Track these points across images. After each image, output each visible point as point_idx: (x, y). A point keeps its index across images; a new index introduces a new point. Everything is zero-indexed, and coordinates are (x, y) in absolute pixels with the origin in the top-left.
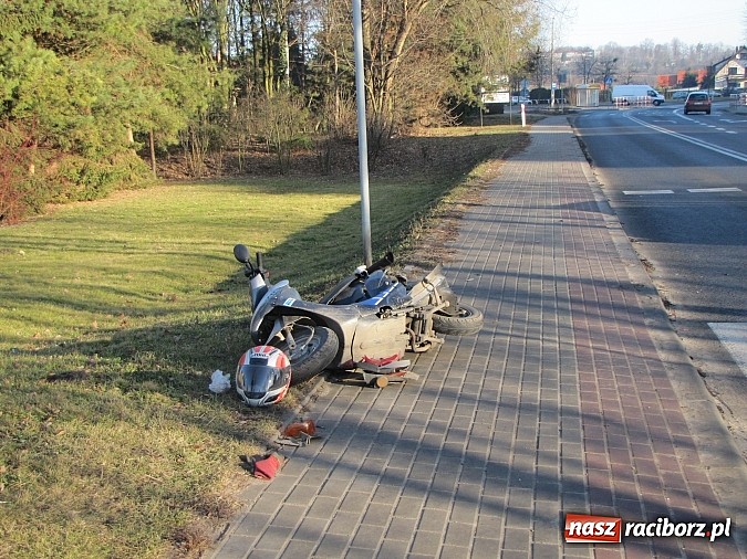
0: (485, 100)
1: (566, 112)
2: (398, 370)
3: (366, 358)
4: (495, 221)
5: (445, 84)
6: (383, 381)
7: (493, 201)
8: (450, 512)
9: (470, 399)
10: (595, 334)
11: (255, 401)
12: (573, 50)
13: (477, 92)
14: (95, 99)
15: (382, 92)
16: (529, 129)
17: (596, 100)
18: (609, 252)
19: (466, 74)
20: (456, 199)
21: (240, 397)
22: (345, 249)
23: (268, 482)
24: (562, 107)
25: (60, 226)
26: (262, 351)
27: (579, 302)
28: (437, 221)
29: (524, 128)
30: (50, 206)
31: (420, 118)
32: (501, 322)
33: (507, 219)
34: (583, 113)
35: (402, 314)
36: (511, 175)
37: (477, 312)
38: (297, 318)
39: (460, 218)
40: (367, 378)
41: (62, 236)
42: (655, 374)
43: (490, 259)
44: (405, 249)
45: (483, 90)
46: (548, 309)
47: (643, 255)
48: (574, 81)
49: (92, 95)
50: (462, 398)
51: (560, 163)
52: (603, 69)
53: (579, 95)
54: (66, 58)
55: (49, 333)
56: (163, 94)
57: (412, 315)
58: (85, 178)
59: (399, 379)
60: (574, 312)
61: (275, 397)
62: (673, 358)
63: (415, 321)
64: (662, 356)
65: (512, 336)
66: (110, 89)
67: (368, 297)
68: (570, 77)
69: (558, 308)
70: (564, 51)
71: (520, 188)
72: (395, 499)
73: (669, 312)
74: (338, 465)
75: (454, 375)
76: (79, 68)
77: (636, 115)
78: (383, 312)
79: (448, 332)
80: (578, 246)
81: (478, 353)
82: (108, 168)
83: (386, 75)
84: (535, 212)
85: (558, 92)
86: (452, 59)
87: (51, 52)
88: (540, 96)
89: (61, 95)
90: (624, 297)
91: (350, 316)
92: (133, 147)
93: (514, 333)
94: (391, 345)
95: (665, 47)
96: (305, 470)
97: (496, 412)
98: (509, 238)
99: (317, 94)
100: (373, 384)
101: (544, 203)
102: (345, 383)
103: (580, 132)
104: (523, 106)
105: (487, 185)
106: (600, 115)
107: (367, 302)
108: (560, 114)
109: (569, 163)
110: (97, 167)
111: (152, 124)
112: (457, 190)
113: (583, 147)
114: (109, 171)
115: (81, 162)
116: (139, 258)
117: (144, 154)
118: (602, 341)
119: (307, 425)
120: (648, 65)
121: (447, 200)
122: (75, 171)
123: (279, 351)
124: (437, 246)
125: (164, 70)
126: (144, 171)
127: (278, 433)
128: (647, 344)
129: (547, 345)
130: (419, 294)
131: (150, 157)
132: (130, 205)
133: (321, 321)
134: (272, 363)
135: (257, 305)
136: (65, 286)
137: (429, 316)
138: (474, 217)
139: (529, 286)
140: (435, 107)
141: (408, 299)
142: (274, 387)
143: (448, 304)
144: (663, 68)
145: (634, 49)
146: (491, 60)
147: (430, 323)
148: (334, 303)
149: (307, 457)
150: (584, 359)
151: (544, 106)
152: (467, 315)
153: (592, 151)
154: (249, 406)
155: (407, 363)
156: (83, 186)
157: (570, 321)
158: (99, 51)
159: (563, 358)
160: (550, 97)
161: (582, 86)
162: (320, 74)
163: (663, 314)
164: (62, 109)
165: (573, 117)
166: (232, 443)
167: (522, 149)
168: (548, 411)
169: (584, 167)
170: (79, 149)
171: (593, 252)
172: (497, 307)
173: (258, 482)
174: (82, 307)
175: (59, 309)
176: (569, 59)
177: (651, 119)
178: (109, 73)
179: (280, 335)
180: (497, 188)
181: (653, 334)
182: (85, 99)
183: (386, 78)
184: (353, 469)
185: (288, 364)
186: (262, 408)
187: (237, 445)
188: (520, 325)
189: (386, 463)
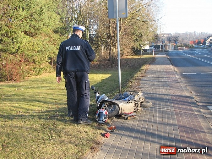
0: (142, 48)
1: (165, 51)
2: (133, 115)
3: (125, 113)
4: (150, 81)
5: (132, 44)
6: (129, 118)
7: (148, 76)
8: (150, 145)
9: (151, 122)
10: (179, 108)
11: (100, 122)
12: (166, 34)
13: (140, 46)
14: (39, 49)
15: (115, 46)
16: (155, 56)
17: (173, 48)
18: (181, 89)
19: (138, 41)
20: (138, 75)
21: (97, 121)
22: (109, 88)
23: (108, 139)
24: (163, 50)
25: (31, 82)
26: (101, 110)
27: (174, 100)
28: (134, 81)
29: (154, 56)
30: (27, 77)
31: (125, 53)
32: (155, 105)
33: (153, 80)
34: (169, 51)
35: (133, 102)
36: (152, 69)
37: (150, 102)
38: (108, 103)
39: (140, 80)
40: (126, 117)
41: (32, 85)
42: (195, 117)
43: (150, 90)
44: (128, 88)
45: (142, 46)
46: (167, 102)
47: (189, 90)
48: (167, 43)
49: (39, 48)
50: (149, 122)
51: (165, 66)
52: (174, 39)
53: (168, 47)
54: (31, 38)
55: (40, 108)
56: (56, 47)
57: (135, 102)
58: (35, 70)
59: (133, 117)
60: (173, 103)
61: (105, 121)
62: (199, 114)
63: (136, 104)
64: (196, 113)
65: (158, 108)
66: (43, 46)
67: (125, 98)
68: (165, 41)
69: (169, 102)
70: (163, 34)
71: (155, 72)
72: (137, 142)
73: (197, 103)
74: (123, 135)
75: (146, 117)
76: (35, 40)
77: (184, 52)
78: (128, 102)
79: (144, 107)
80: (172, 87)
81: (151, 112)
82: (41, 67)
83: (116, 42)
84: (160, 79)
85: (162, 46)
86: (134, 37)
87: (28, 37)
88: (157, 47)
89: (31, 48)
90: (186, 100)
91: (121, 102)
92: (47, 61)
93: (159, 108)
94: (130, 110)
95: (192, 33)
96: (116, 136)
97: (157, 125)
98: (154, 85)
99: (96, 47)
100: (127, 119)
101: (162, 76)
102: (120, 119)
103: (169, 57)
104: (153, 50)
105: (146, 71)
106: (174, 52)
108: (163, 52)
109: (167, 65)
110: (39, 67)
111: (54, 55)
112: (138, 73)
113: (170, 61)
114: (42, 68)
115: (34, 66)
116: (55, 91)
117: (50, 63)
118: (181, 110)
119: (114, 127)
120: (187, 38)
121: (136, 75)
122: (33, 68)
123: (106, 110)
124: (135, 87)
125: (56, 41)
126: (51, 68)
128: (192, 110)
129: (167, 110)
130: (136, 98)
131: (52, 64)
132: (48, 77)
133: (114, 104)
134: (104, 113)
135: (98, 100)
136: (38, 98)
137: (139, 103)
138: (144, 80)
139: (161, 96)
140: (129, 50)
141: (134, 99)
142: (105, 119)
143: (144, 100)
144: (191, 39)
145: (183, 33)
146: (144, 37)
147: (139, 105)
148: (116, 99)
149: (115, 133)
150: (177, 114)
151: (158, 50)
152: (148, 103)
153: (173, 62)
155: (135, 114)
156: (35, 72)
157: (172, 105)
158: (40, 36)
159: (172, 113)
160: (160, 47)
161: (169, 44)
162: (97, 41)
163: (196, 104)
164: (31, 51)
165: (167, 53)
167: (154, 62)
168: (169, 125)
169: (171, 67)
170: (34, 62)
171: (176, 89)
172: (154, 101)
173: (105, 138)
174: (45, 103)
175: (39, 103)
176: (165, 36)
177: (189, 54)
178: (43, 42)
179: (104, 107)
180: (149, 72)
181: (193, 108)
182: (37, 49)
183: (116, 43)
184: (127, 136)
185: (108, 113)
186: (102, 123)
187: (99, 130)
188: (160, 106)
189: (134, 135)
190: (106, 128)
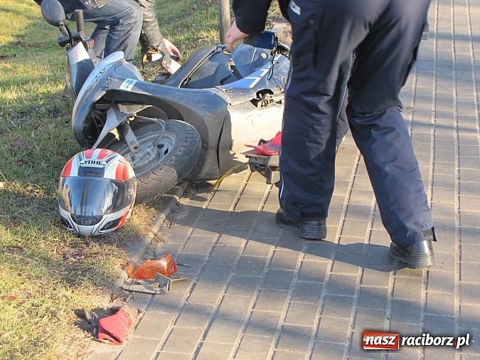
11: (86, 229)
21: (64, 223)
23: (118, 348)
26: (94, 157)
38: (139, 108)
61: (115, 223)
65: (436, 126)
67: (239, 77)
78: (261, 97)
93: (440, 121)
96: (169, 329)
107: (238, 83)
119: (164, 263)
123: (119, 157)
127: (124, 275)
134: (110, 174)
135: (78, 90)
142: (112, 207)
148: (188, 86)
149: (170, 307)
154: (79, 236)
166: (63, 292)
173: (104, 347)
184: (238, 322)
185: (131, 174)
186: (98, 238)
187: (69, 293)
188: (446, 110)
189: (282, 312)
190: (117, 268)
